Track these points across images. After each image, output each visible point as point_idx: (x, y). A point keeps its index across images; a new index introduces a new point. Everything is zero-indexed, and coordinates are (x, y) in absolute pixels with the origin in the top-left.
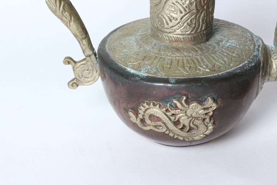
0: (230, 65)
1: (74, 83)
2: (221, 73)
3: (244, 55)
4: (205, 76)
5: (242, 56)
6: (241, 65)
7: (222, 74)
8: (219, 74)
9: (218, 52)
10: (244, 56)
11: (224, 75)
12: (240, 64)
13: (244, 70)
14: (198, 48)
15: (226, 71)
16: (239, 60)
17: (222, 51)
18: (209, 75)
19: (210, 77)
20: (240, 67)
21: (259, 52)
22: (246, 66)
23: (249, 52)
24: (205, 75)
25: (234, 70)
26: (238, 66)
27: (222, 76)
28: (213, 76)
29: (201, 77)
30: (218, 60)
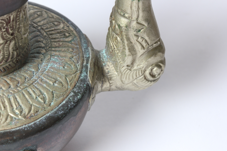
0: (50, 104)
2: (38, 120)
3: (69, 82)
4: (18, 128)
5: (66, 85)
6: (64, 102)
7: (39, 121)
8: (36, 122)
9: (35, 84)
10: (69, 84)
11: (44, 122)
13: (67, 109)
14: (11, 79)
15: (45, 116)
16: (61, 94)
17: (42, 80)
18: (24, 126)
19: (25, 128)
20: (63, 106)
21: (87, 73)
22: (70, 102)
23: (75, 76)
24: (19, 127)
25: (56, 112)
26: (61, 103)
27: (40, 124)
28: (28, 126)
29: (14, 130)
30: (35, 98)
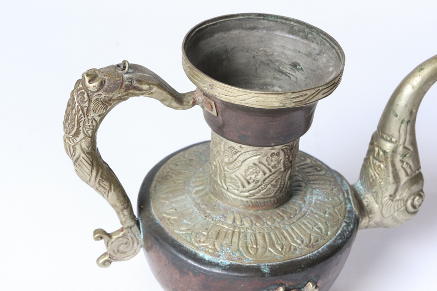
0: (327, 234)
1: (107, 260)
2: (320, 249)
3: (338, 213)
4: (303, 257)
5: (336, 216)
6: (339, 232)
7: (322, 250)
8: (318, 250)
9: (307, 215)
10: (339, 214)
11: (326, 251)
12: (338, 230)
13: (344, 238)
14: (283, 211)
15: (325, 245)
16: (335, 224)
17: (312, 212)
18: (309, 255)
19: (310, 256)
20: (339, 235)
21: (351, 204)
22: (345, 231)
23: (342, 207)
24: (304, 255)
25: (335, 241)
26: (337, 233)
27: (323, 252)
28: (313, 255)
29: (299, 258)
30: (311, 228)
